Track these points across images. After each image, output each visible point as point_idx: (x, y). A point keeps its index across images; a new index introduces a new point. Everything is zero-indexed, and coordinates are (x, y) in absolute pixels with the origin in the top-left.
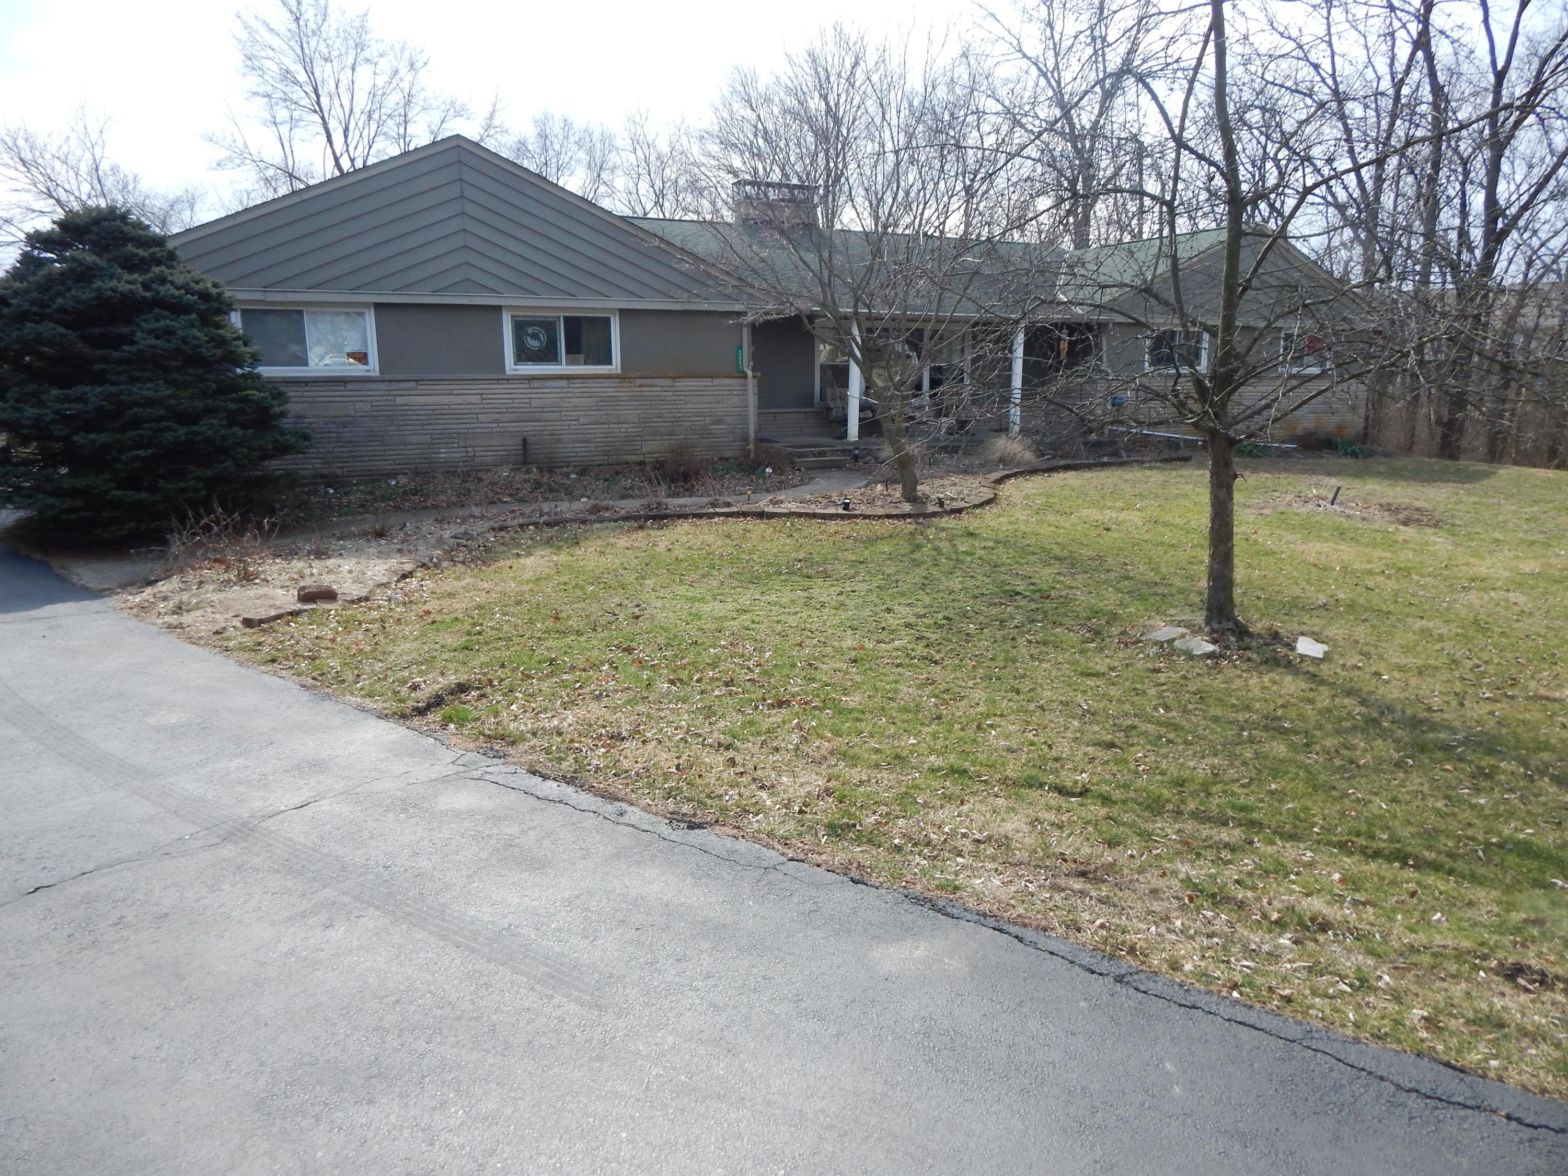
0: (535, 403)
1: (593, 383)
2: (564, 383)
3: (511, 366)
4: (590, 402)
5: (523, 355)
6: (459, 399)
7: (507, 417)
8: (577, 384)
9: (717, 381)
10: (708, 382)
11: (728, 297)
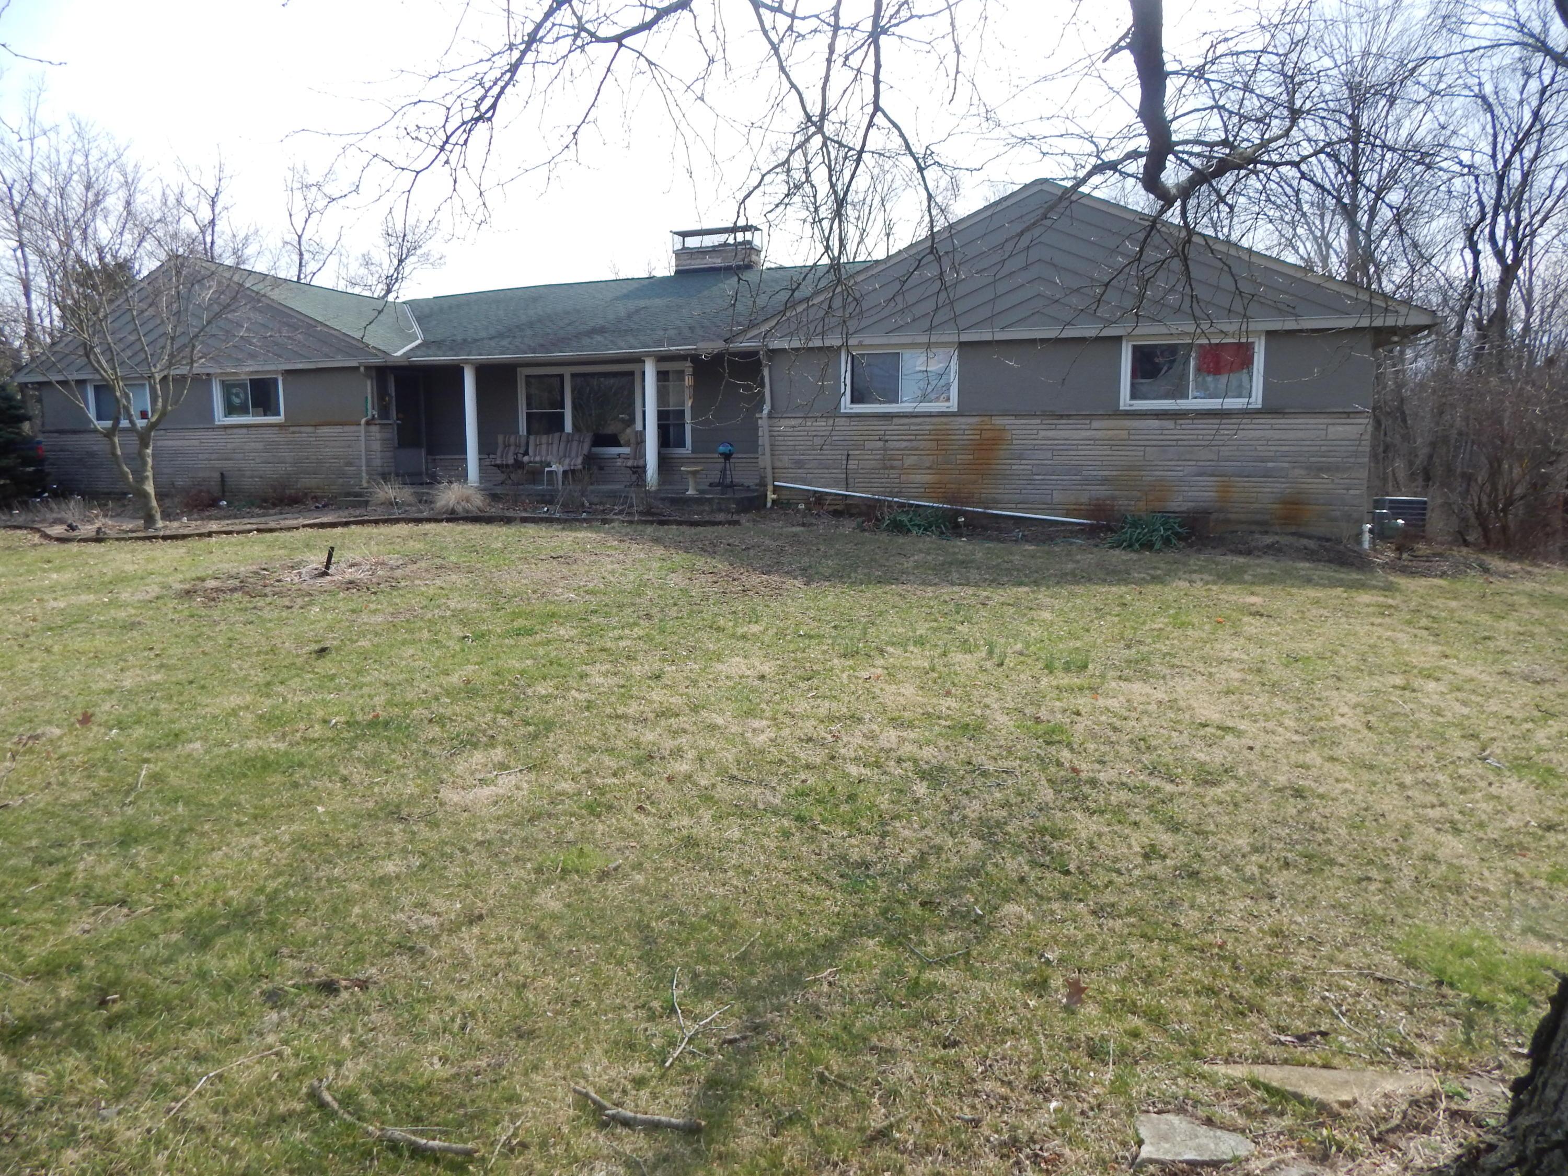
0: (229, 446)
1: (263, 430)
2: (244, 431)
3: (220, 418)
4: (260, 446)
5: (230, 409)
6: (187, 443)
7: (214, 456)
8: (253, 431)
9: (346, 428)
10: (338, 429)
11: (327, 356)
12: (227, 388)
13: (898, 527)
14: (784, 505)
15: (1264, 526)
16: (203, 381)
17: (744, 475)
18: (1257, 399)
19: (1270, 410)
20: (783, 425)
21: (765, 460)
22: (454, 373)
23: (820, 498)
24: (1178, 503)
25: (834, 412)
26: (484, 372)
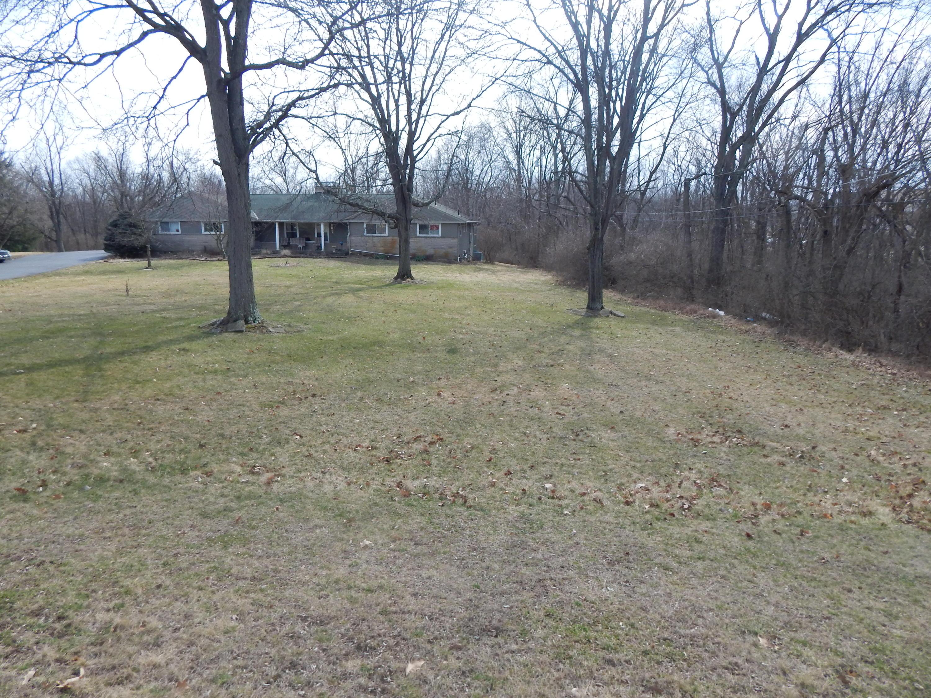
0: (207, 239)
3: (203, 232)
6: (193, 238)
7: (202, 242)
12: (206, 224)
13: (377, 258)
14: (354, 254)
15: (441, 257)
16: (199, 222)
17: (344, 248)
18: (440, 235)
19: (442, 237)
20: (353, 238)
21: (349, 245)
22: (273, 224)
23: (361, 253)
24: (428, 253)
25: (363, 235)
26: (281, 225)
